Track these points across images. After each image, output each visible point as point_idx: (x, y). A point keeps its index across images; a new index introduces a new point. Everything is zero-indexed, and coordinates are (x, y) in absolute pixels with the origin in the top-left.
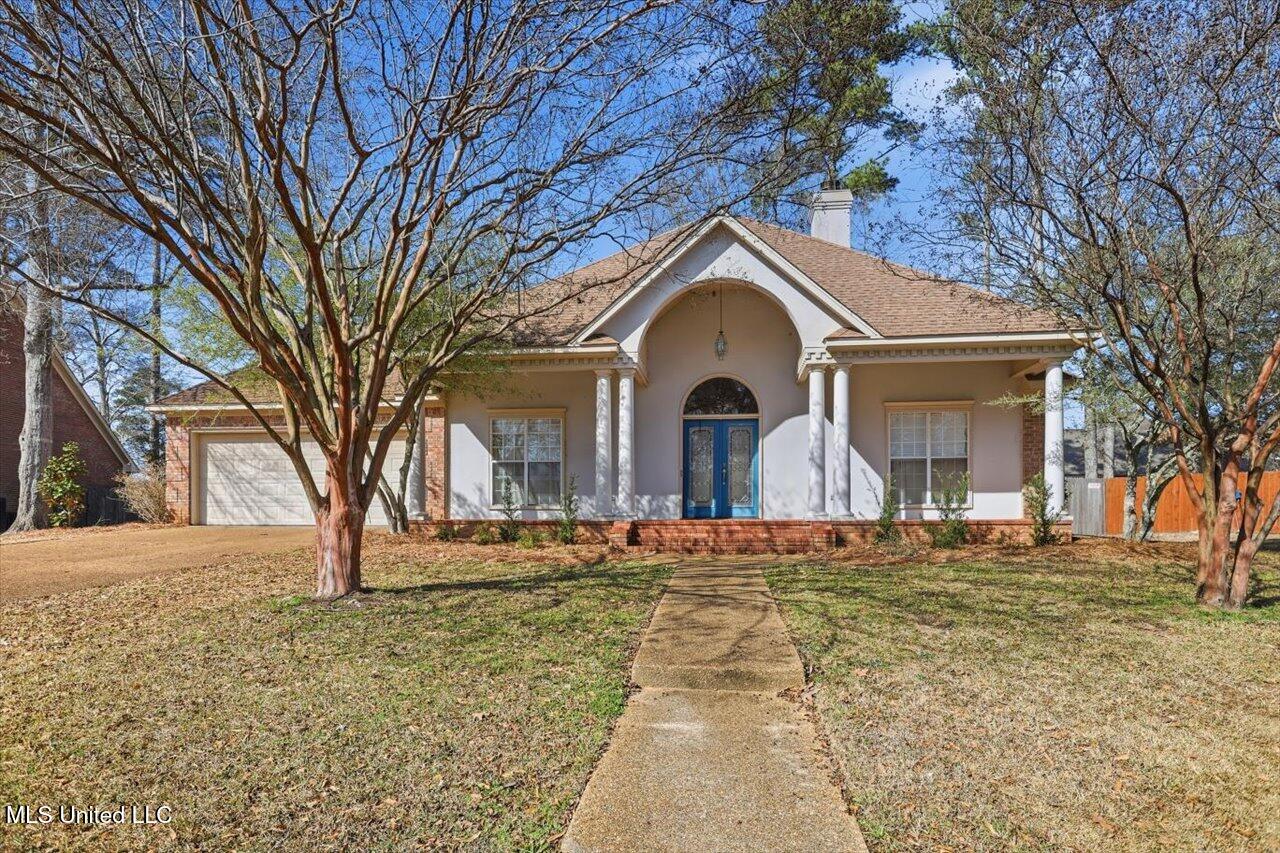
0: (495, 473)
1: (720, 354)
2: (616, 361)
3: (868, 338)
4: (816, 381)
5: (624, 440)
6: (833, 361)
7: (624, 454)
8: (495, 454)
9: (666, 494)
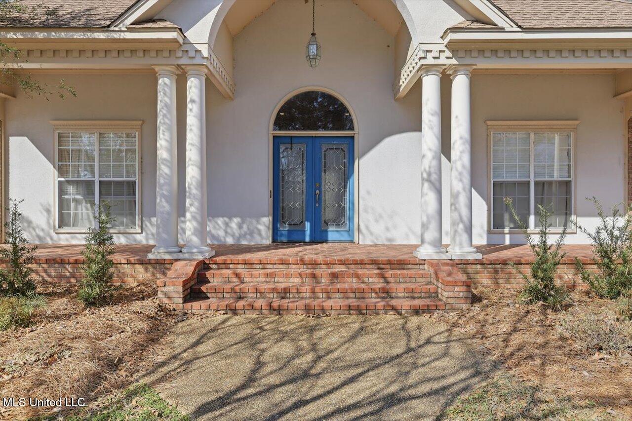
0: (62, 191)
1: (311, 59)
2: (180, 54)
3: (502, 30)
4: (430, 86)
5: (193, 154)
6: (454, 61)
7: (193, 173)
8: (61, 171)
9: (258, 216)
